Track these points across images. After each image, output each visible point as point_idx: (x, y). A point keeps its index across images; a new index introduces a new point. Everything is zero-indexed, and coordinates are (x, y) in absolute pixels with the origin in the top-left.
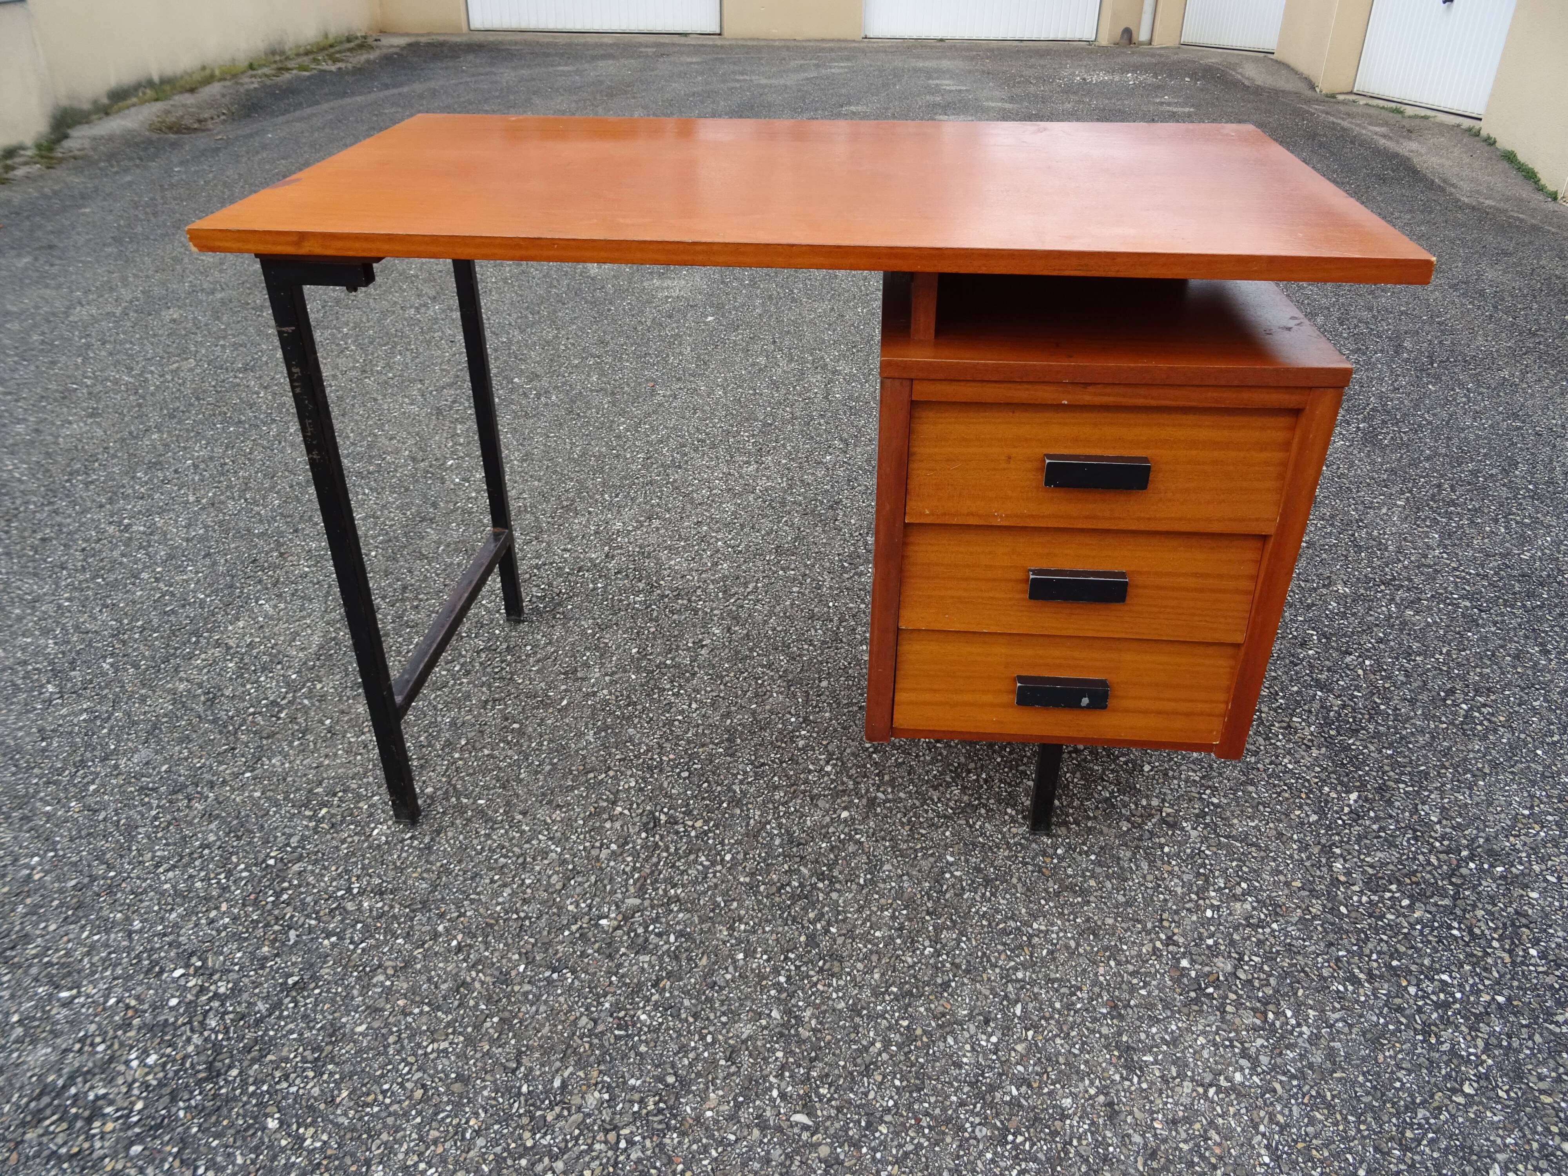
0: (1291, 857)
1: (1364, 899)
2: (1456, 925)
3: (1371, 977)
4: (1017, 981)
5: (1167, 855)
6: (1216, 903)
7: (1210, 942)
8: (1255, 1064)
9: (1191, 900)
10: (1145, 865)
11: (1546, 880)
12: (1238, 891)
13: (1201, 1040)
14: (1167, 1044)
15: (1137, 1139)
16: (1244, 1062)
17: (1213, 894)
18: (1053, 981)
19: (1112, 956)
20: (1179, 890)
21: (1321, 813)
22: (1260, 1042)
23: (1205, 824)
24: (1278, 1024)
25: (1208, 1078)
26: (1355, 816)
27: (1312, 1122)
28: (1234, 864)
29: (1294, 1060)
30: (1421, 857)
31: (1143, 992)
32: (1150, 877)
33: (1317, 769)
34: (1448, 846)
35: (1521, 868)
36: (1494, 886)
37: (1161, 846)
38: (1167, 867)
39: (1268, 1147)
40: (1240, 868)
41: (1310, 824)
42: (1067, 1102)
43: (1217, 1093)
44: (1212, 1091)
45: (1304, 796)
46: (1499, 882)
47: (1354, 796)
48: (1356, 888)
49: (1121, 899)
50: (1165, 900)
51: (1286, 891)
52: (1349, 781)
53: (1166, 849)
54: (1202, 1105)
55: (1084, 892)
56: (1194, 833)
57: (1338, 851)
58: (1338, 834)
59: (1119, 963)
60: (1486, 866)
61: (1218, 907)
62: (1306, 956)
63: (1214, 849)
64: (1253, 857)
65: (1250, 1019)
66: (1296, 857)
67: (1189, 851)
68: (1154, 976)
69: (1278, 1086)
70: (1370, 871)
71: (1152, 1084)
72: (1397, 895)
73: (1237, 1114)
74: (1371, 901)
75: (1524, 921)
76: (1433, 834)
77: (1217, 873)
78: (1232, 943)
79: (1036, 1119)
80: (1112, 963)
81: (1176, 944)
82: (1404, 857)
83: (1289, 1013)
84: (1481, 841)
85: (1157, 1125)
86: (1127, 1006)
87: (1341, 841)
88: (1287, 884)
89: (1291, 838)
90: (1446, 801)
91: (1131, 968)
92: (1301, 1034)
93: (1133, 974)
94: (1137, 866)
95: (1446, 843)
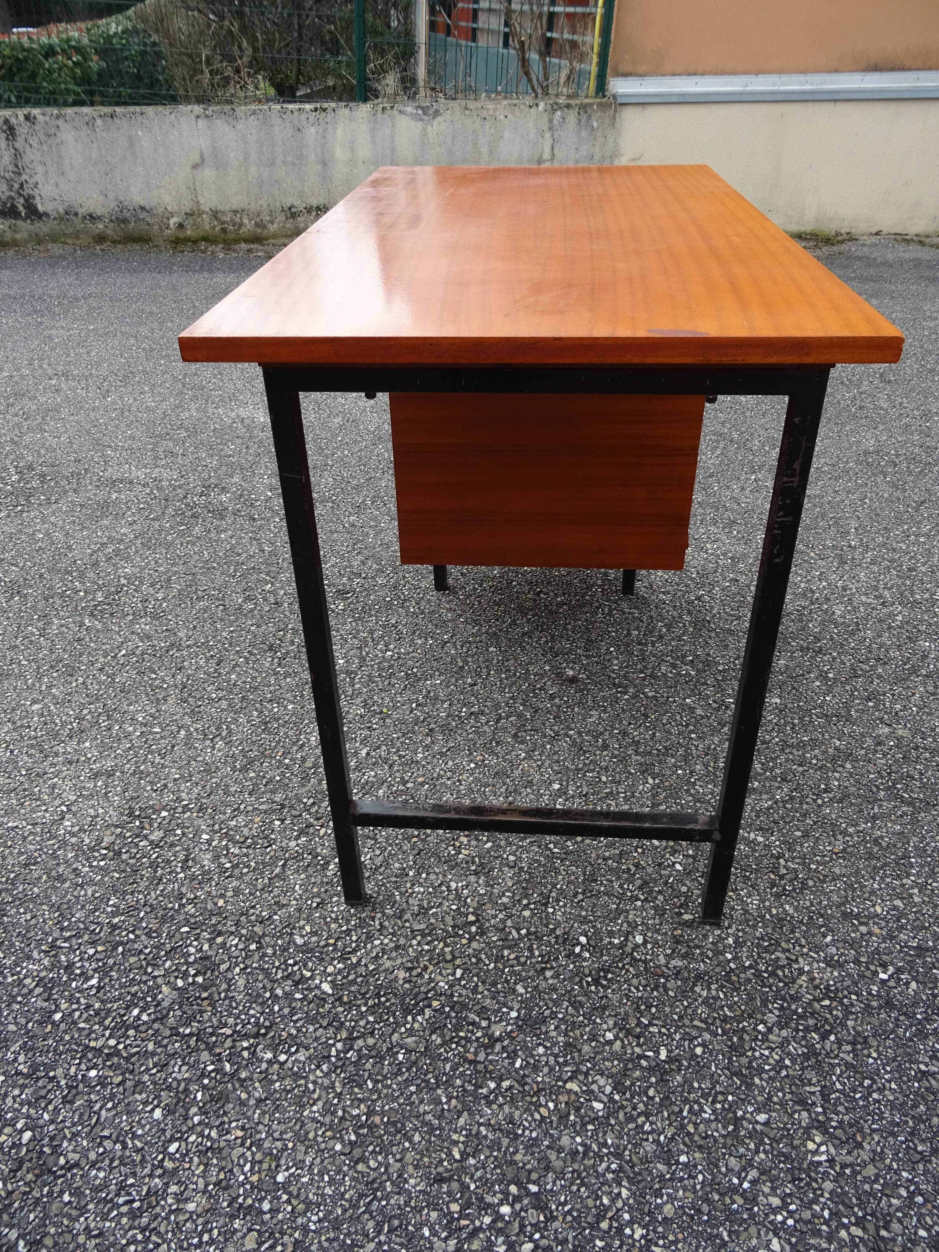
0: (253, 907)
1: (192, 950)
2: (145, 1017)
3: (114, 927)
4: (178, 732)
5: (272, 822)
6: (214, 844)
7: (179, 832)
8: (73, 835)
9: (221, 829)
10: (263, 807)
11: (172, 1140)
12: (223, 860)
13: (101, 811)
14: (106, 794)
15: (52, 770)
16: (77, 828)
17: (224, 843)
18: (173, 747)
19: (182, 777)
20: (234, 823)
21: (306, 949)
22: (87, 841)
23: (303, 853)
24: (96, 854)
25: (74, 809)
26: (297, 977)
27: (20, 853)
28: (253, 864)
29: (66, 855)
30: (231, 1021)
31: (149, 788)
32: (250, 808)
33: (372, 967)
34: (240, 1055)
35: (196, 1119)
36: (179, 1077)
37: (282, 821)
38: (257, 819)
39: (17, 827)
40: (248, 867)
41: (291, 934)
42: (87, 744)
43: (62, 811)
44: (64, 809)
45: (332, 941)
46: (183, 1085)
47: (326, 988)
48: (206, 947)
49: (232, 789)
50: (225, 813)
51: (214, 893)
52: (350, 992)
53: (277, 823)
54: (57, 802)
55: (244, 769)
56: (293, 844)
57: (253, 947)
58: (274, 954)
59: (175, 780)
60: (206, 1081)
61: (210, 845)
62: (147, 888)
63: (272, 853)
64: (257, 879)
65: (107, 840)
66: (252, 911)
67: (273, 836)
68: (161, 795)
69: (52, 842)
70: (223, 967)
71: (82, 782)
72: (190, 980)
73: (44, 817)
74: (189, 955)
75: (129, 1084)
76: (261, 1046)
77: (245, 850)
78: (172, 845)
79: (82, 732)
80: (177, 776)
81: (184, 813)
82: (234, 1004)
83: (102, 863)
84: (244, 1096)
85: (56, 780)
86: (141, 779)
87: (265, 955)
88: (222, 896)
89: (275, 914)
90: (311, 1086)
91: (170, 785)
92: (84, 866)
93: (165, 786)
94: (263, 803)
95: (245, 1054)
